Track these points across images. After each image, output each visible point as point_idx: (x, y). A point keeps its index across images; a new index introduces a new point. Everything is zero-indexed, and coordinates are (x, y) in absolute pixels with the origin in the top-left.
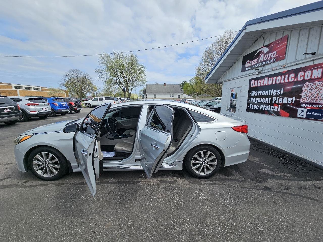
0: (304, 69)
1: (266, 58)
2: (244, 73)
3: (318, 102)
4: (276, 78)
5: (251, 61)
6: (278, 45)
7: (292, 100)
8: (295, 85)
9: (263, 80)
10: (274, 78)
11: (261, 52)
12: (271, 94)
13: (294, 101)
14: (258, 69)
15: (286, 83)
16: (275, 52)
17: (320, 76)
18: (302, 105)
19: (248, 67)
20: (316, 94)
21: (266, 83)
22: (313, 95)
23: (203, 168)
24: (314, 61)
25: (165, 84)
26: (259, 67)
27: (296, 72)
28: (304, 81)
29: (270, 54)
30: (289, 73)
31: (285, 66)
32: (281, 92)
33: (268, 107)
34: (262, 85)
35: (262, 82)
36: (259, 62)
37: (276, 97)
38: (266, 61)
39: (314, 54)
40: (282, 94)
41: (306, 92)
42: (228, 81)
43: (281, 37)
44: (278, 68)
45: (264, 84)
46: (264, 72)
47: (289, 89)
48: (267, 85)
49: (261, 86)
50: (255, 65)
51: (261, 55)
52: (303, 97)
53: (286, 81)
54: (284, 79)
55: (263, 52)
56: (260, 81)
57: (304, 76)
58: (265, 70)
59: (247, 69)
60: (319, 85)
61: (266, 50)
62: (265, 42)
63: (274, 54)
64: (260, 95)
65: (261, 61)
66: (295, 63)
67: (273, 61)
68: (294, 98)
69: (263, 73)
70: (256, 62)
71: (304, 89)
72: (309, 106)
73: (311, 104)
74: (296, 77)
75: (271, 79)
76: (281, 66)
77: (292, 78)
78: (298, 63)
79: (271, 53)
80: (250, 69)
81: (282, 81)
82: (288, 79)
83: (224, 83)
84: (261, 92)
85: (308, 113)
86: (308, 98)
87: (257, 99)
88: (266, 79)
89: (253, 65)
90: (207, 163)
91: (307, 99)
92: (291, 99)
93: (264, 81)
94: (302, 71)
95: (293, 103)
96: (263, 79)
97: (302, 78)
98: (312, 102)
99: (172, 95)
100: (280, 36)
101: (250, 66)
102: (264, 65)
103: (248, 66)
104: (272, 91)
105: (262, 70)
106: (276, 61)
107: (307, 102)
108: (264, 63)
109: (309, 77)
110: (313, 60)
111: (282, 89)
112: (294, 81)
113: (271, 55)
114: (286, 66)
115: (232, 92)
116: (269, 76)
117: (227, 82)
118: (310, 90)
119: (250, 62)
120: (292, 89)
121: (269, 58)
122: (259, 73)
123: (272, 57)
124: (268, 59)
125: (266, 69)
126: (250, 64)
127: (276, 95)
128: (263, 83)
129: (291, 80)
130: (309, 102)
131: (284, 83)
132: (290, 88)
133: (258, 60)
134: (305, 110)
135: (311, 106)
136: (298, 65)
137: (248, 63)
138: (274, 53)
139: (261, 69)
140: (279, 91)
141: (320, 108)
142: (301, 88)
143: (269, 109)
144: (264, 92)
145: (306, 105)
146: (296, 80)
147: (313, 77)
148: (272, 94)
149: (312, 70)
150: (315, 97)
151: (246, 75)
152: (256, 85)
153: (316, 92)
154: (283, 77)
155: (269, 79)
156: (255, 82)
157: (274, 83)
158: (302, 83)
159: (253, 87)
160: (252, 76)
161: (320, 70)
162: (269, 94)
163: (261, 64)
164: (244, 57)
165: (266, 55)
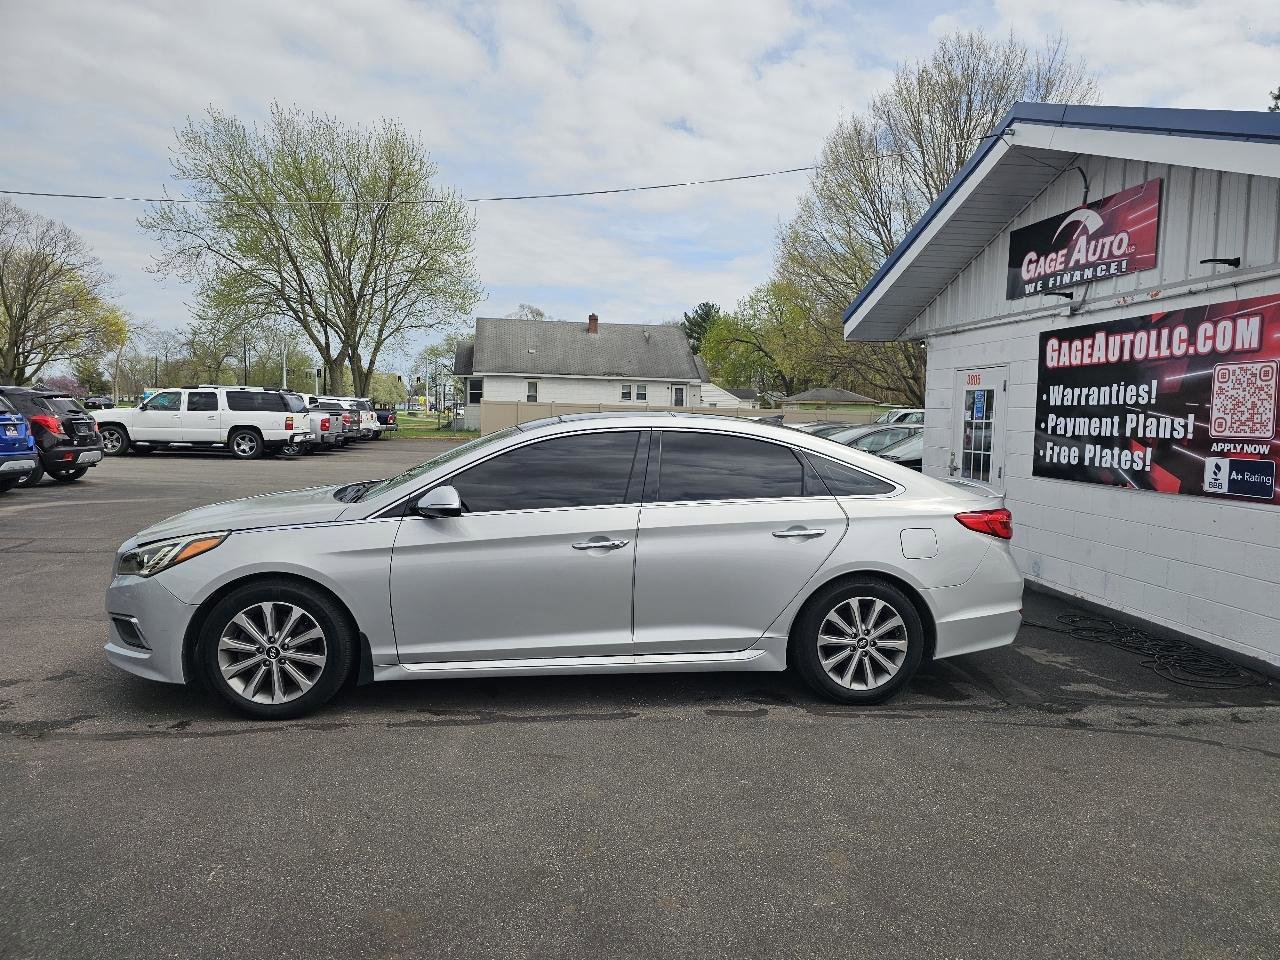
0: (1214, 314)
1: (1094, 254)
2: (1019, 305)
3: (1257, 434)
4: (1131, 336)
5: (1042, 259)
6: (1132, 207)
7: (1185, 427)
8: (1190, 369)
9: (1090, 341)
10: (1128, 338)
11: (1076, 224)
12: (1118, 399)
13: (1190, 429)
14: (1070, 296)
15: (1166, 358)
16: (1124, 236)
17: (1255, 345)
18: (1215, 447)
19: (1030, 281)
20: (1249, 405)
21: (1099, 356)
22: (1243, 408)
23: (861, 663)
25: (593, 318)
27: (1192, 318)
28: (1215, 357)
29: (1108, 240)
30: (1167, 321)
31: (1156, 295)
32: (1149, 393)
33: (1113, 455)
34: (1087, 361)
35: (1087, 351)
36: (1072, 264)
37: (1137, 414)
38: (1094, 265)
39: (1235, 263)
40: (1153, 401)
41: (1223, 397)
42: (953, 333)
43: (1140, 181)
44: (1137, 299)
45: (1095, 360)
46: (1092, 307)
47: (1172, 382)
48: (1103, 365)
49: (1082, 367)
50: (1059, 278)
51: (1078, 237)
52: (1215, 415)
53: (1165, 352)
54: (1158, 347)
55: (1085, 230)
56: (1077, 344)
57: (1214, 338)
58: (1095, 300)
59: (1029, 288)
60: (1254, 375)
61: (1093, 221)
62: (1091, 188)
63: (1119, 244)
64: (1083, 403)
65: (1078, 261)
66: (1185, 289)
67: (1120, 267)
68: (1191, 417)
69: (1089, 312)
70: (1061, 264)
71: (1216, 386)
72: (1235, 448)
73: (1239, 442)
74: (1192, 340)
75: (1115, 341)
76: (1147, 291)
77: (1181, 341)
78: (1194, 288)
79: (1112, 238)
80: (1039, 289)
81: (1153, 354)
82: (1170, 345)
83: (933, 340)
84: (1085, 391)
85: (1234, 475)
86: (1228, 418)
87: (1070, 422)
88: (1100, 337)
89: (1051, 275)
90: (875, 644)
91: (1229, 424)
92: (1182, 421)
93: (1092, 347)
94: (1209, 320)
95: (1190, 436)
96: (1087, 337)
97: (1209, 345)
98: (1242, 434)
99: (634, 392)
101: (1040, 278)
102: (1089, 282)
103: (1032, 275)
104: (1122, 388)
105: (1084, 301)
106: (1131, 269)
107: (1227, 433)
108: (1088, 273)
109: (1228, 345)
110: (1235, 285)
111: (1155, 383)
112: (1186, 354)
113: (1112, 243)
114: (1160, 296)
115: (972, 388)
116: (1111, 329)
117: (948, 337)
118: (1233, 392)
119: (1037, 261)
120: (1184, 384)
121: (1105, 256)
122: (1074, 313)
124: (1100, 258)
125: (1098, 296)
126: (1039, 270)
127: (1137, 404)
128: (1091, 355)
129: (1179, 350)
130: (1233, 434)
131: (1159, 359)
132: (1177, 380)
134: (1225, 463)
135: (1239, 448)
136: (1195, 297)
137: (1030, 262)
138: (1121, 240)
139: (1079, 294)
140: (1144, 388)
141: (1263, 456)
142: (1209, 383)
143: (1116, 466)
144: (1096, 390)
145: (1227, 447)
146: (1191, 350)
147: (1238, 346)
148: (1121, 402)
149: (1234, 320)
150: (1247, 415)
151: (1025, 313)
152: (1065, 361)
153: (1248, 397)
154: (1154, 334)
155: (1111, 339)
156: (1060, 346)
157: (1126, 357)
158: (1211, 365)
159: (1054, 369)
160: (1050, 320)
161: (1255, 321)
162: (1114, 402)
163: (1077, 276)
164: (1014, 235)
165: (1093, 243)
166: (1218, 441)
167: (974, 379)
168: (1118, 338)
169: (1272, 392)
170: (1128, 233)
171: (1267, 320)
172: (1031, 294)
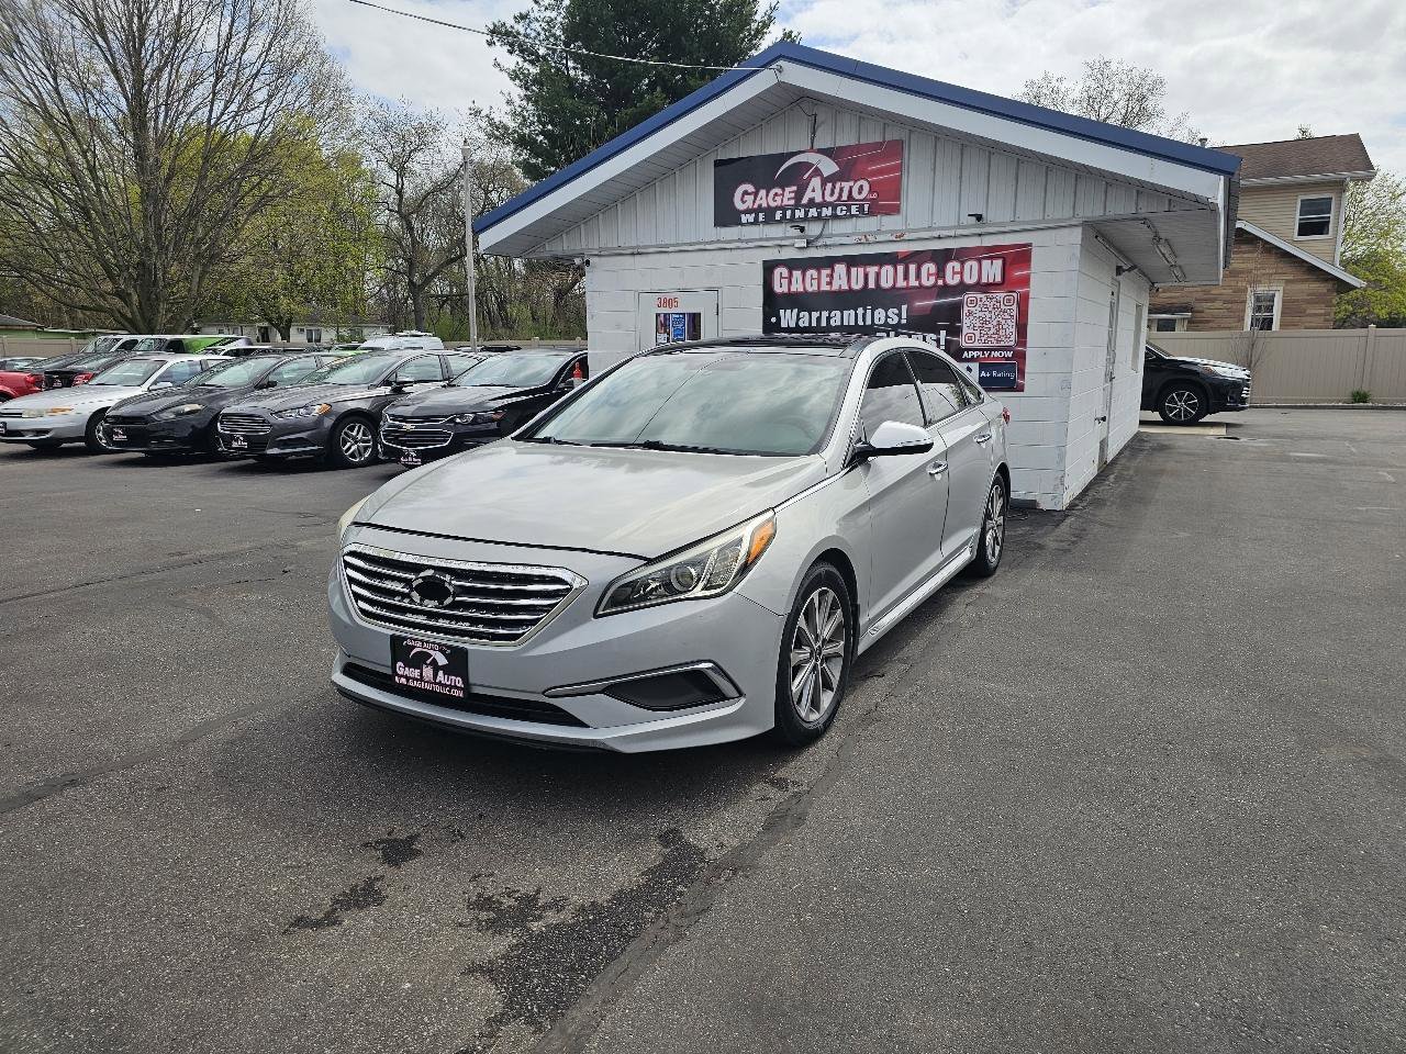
0: (962, 255)
1: (832, 194)
2: (732, 232)
3: (1002, 344)
4: (876, 269)
5: (763, 193)
6: (872, 160)
7: (938, 341)
8: (939, 296)
9: (828, 271)
10: (872, 270)
11: (805, 165)
12: (864, 320)
13: (942, 342)
14: (802, 230)
15: (914, 287)
16: (865, 184)
17: (998, 279)
18: (966, 355)
19: (748, 211)
20: (995, 323)
21: (840, 283)
22: (990, 326)
24: (983, 237)
26: (806, 219)
27: (942, 258)
28: (962, 288)
29: (846, 185)
30: (918, 258)
31: (900, 237)
32: (899, 315)
34: (825, 288)
35: (825, 279)
36: (805, 201)
37: (888, 332)
38: (833, 205)
39: (979, 218)
40: (904, 321)
41: (971, 318)
42: (633, 254)
43: (878, 139)
44: (880, 238)
45: (835, 287)
46: (829, 242)
47: (923, 307)
48: (845, 292)
49: (819, 294)
50: (788, 212)
51: (810, 177)
52: (965, 330)
53: (913, 282)
54: (906, 277)
55: (817, 172)
56: (812, 273)
57: (961, 273)
58: (834, 236)
59: (744, 218)
60: (998, 302)
61: (829, 167)
62: (818, 136)
63: (861, 189)
64: (823, 324)
66: (936, 234)
67: (861, 209)
68: (943, 333)
69: (827, 246)
70: (790, 199)
71: (966, 309)
72: (983, 354)
73: (987, 350)
74: (941, 273)
75: (858, 272)
76: (892, 232)
77: (929, 275)
79: (851, 183)
80: (761, 219)
81: (901, 283)
82: (918, 277)
83: (593, 260)
84: (825, 314)
85: (983, 374)
86: (977, 333)
88: (840, 269)
89: (777, 208)
91: (977, 338)
92: (934, 337)
93: (831, 276)
94: (956, 259)
96: (825, 267)
97: (957, 279)
98: (990, 344)
100: (872, 136)
101: (760, 209)
102: (826, 220)
103: (749, 205)
104: (869, 312)
105: (820, 236)
106: (871, 213)
107: (976, 344)
108: (827, 212)
109: (974, 280)
110: (980, 235)
111: (904, 307)
112: (935, 285)
113: (851, 188)
114: (906, 237)
115: (667, 311)
116: (851, 261)
118: (981, 314)
119: (756, 193)
120: (935, 307)
122: (809, 244)
123: (855, 194)
124: (839, 199)
125: (837, 232)
126: (758, 202)
127: (886, 323)
128: (830, 283)
129: (928, 282)
130: (981, 344)
131: (908, 288)
132: (928, 305)
133: (799, 195)
134: (975, 366)
135: (986, 354)
136: (941, 241)
137: (746, 193)
138: (861, 187)
139: (813, 229)
140: (892, 312)
141: (1008, 359)
142: (958, 307)
144: (838, 313)
145: (975, 354)
146: (940, 282)
147: (984, 280)
148: (869, 322)
149: (979, 261)
150: (993, 330)
151: (740, 241)
152: (797, 287)
153: (994, 317)
154: (900, 268)
155: (854, 270)
156: (791, 275)
157: (872, 285)
158: (960, 294)
159: (783, 294)
160: (776, 250)
161: (998, 263)
162: (861, 323)
163: (813, 212)
164: (718, 164)
165: (829, 185)
166: (968, 350)
167: (669, 302)
168: (861, 270)
169: (1014, 313)
170: (869, 182)
171: (1008, 263)
172: (749, 224)
